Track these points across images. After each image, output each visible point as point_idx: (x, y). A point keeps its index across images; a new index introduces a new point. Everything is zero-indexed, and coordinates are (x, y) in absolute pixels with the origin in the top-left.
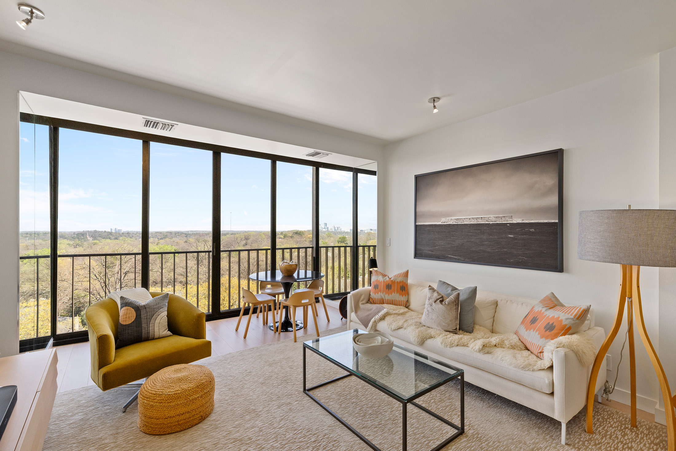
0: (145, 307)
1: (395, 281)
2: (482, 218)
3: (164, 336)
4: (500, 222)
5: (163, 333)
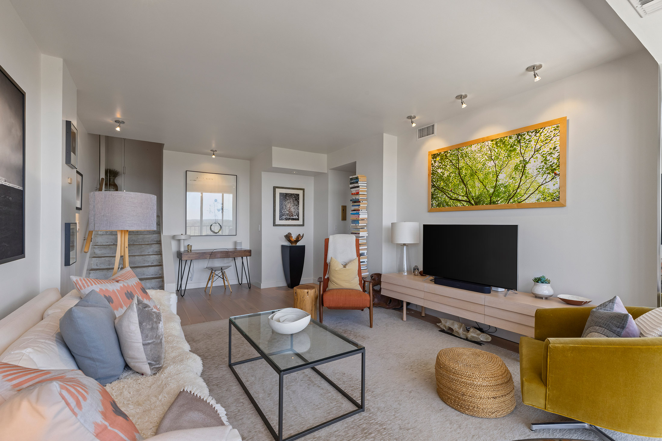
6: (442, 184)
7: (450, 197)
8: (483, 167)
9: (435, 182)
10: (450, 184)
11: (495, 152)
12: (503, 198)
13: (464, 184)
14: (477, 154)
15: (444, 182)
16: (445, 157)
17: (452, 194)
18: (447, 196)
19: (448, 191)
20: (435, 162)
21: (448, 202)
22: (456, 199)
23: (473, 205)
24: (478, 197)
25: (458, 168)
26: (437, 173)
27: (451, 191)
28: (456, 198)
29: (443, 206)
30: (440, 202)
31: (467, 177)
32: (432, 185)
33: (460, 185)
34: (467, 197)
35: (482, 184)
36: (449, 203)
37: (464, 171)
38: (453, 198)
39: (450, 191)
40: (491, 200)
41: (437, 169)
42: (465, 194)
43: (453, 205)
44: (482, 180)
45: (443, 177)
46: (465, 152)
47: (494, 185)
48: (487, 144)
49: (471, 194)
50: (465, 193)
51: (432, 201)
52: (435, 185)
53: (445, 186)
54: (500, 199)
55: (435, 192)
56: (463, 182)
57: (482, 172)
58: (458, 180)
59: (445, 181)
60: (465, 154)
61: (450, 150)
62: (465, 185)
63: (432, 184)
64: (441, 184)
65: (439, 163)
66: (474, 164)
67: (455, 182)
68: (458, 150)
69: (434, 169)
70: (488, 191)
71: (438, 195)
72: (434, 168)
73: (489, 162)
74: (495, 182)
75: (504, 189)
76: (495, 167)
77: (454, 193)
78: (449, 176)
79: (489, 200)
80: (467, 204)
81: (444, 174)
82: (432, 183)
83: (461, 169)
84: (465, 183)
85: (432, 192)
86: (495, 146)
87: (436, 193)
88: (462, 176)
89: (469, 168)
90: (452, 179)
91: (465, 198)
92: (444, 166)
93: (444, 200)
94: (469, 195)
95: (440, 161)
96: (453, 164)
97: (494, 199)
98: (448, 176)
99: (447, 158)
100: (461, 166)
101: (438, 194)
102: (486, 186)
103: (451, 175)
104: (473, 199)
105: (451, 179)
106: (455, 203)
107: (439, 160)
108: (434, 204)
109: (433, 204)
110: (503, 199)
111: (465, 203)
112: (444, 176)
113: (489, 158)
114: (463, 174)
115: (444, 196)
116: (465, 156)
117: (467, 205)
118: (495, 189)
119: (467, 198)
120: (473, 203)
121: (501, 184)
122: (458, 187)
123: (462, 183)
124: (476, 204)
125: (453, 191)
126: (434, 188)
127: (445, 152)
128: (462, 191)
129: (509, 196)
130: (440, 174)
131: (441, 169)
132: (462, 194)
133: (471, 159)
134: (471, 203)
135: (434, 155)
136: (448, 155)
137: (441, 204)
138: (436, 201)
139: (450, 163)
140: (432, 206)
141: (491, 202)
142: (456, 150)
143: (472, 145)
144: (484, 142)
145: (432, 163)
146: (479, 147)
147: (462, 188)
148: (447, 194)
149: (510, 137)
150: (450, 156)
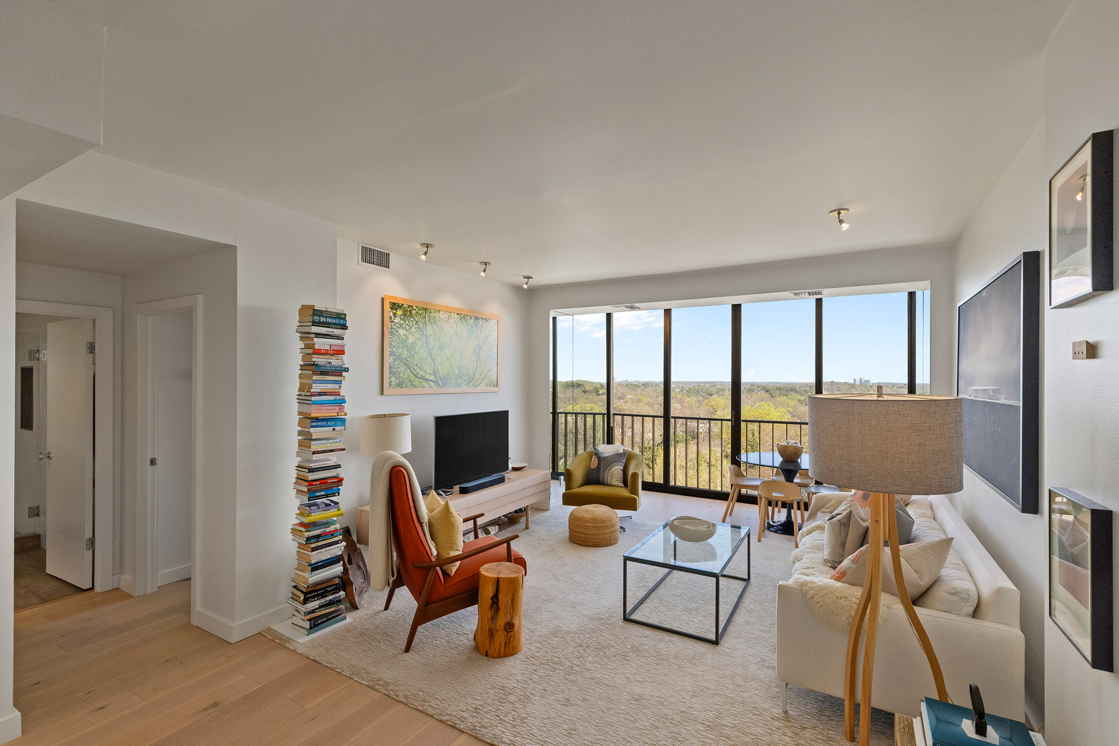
0: (605, 458)
3: (615, 485)
5: (615, 482)
6: (405, 353)
7: (415, 373)
8: (449, 341)
10: (416, 355)
15: (408, 350)
16: (409, 313)
17: (418, 370)
18: (412, 372)
19: (413, 364)
20: (395, 314)
21: (413, 381)
23: (440, 387)
24: (446, 378)
25: (426, 335)
26: (399, 334)
27: (417, 365)
28: (423, 376)
29: (407, 386)
30: (402, 380)
32: (390, 351)
36: (414, 383)
38: (419, 376)
39: (415, 365)
40: (456, 382)
41: (398, 327)
42: (433, 373)
43: (419, 385)
45: (407, 343)
46: (433, 317)
48: (453, 315)
49: (439, 373)
50: (432, 371)
51: (390, 378)
53: (409, 357)
54: (464, 382)
55: (394, 363)
57: (449, 348)
58: (425, 352)
59: (410, 349)
61: (416, 307)
62: (432, 360)
63: (390, 349)
64: (403, 352)
65: (401, 319)
66: (442, 335)
67: (422, 353)
68: (425, 310)
69: (393, 327)
70: (454, 372)
71: (400, 370)
72: (394, 325)
73: (455, 338)
74: (460, 362)
75: (466, 371)
76: (460, 345)
77: (421, 369)
78: (414, 343)
79: (455, 381)
80: (435, 385)
83: (429, 338)
85: (390, 363)
86: (459, 321)
87: (397, 365)
88: (429, 347)
89: (437, 339)
90: (419, 348)
91: (432, 377)
92: (407, 327)
93: (408, 378)
94: (436, 374)
95: (402, 317)
96: (419, 327)
97: (459, 382)
98: (412, 342)
99: (412, 316)
100: (429, 333)
101: (399, 367)
102: (452, 366)
103: (416, 342)
104: (441, 379)
105: (417, 348)
106: (422, 383)
107: (401, 315)
108: (393, 383)
109: (391, 382)
111: (433, 384)
114: (431, 344)
115: (407, 371)
116: (433, 322)
117: (435, 387)
118: (459, 370)
119: (435, 377)
120: (441, 384)
122: (426, 362)
123: (429, 356)
124: (444, 385)
125: (420, 366)
126: (393, 358)
127: (409, 306)
128: (429, 367)
129: (469, 379)
130: (402, 337)
131: (404, 330)
132: (429, 372)
133: (439, 328)
134: (439, 385)
135: (394, 304)
136: (414, 312)
137: (403, 383)
138: (396, 377)
139: (415, 324)
140: (390, 385)
141: (458, 385)
142: (423, 309)
143: (440, 311)
144: (451, 312)
145: (390, 316)
146: (447, 316)
147: (430, 364)
148: (412, 368)
149: (471, 317)
150: (416, 315)
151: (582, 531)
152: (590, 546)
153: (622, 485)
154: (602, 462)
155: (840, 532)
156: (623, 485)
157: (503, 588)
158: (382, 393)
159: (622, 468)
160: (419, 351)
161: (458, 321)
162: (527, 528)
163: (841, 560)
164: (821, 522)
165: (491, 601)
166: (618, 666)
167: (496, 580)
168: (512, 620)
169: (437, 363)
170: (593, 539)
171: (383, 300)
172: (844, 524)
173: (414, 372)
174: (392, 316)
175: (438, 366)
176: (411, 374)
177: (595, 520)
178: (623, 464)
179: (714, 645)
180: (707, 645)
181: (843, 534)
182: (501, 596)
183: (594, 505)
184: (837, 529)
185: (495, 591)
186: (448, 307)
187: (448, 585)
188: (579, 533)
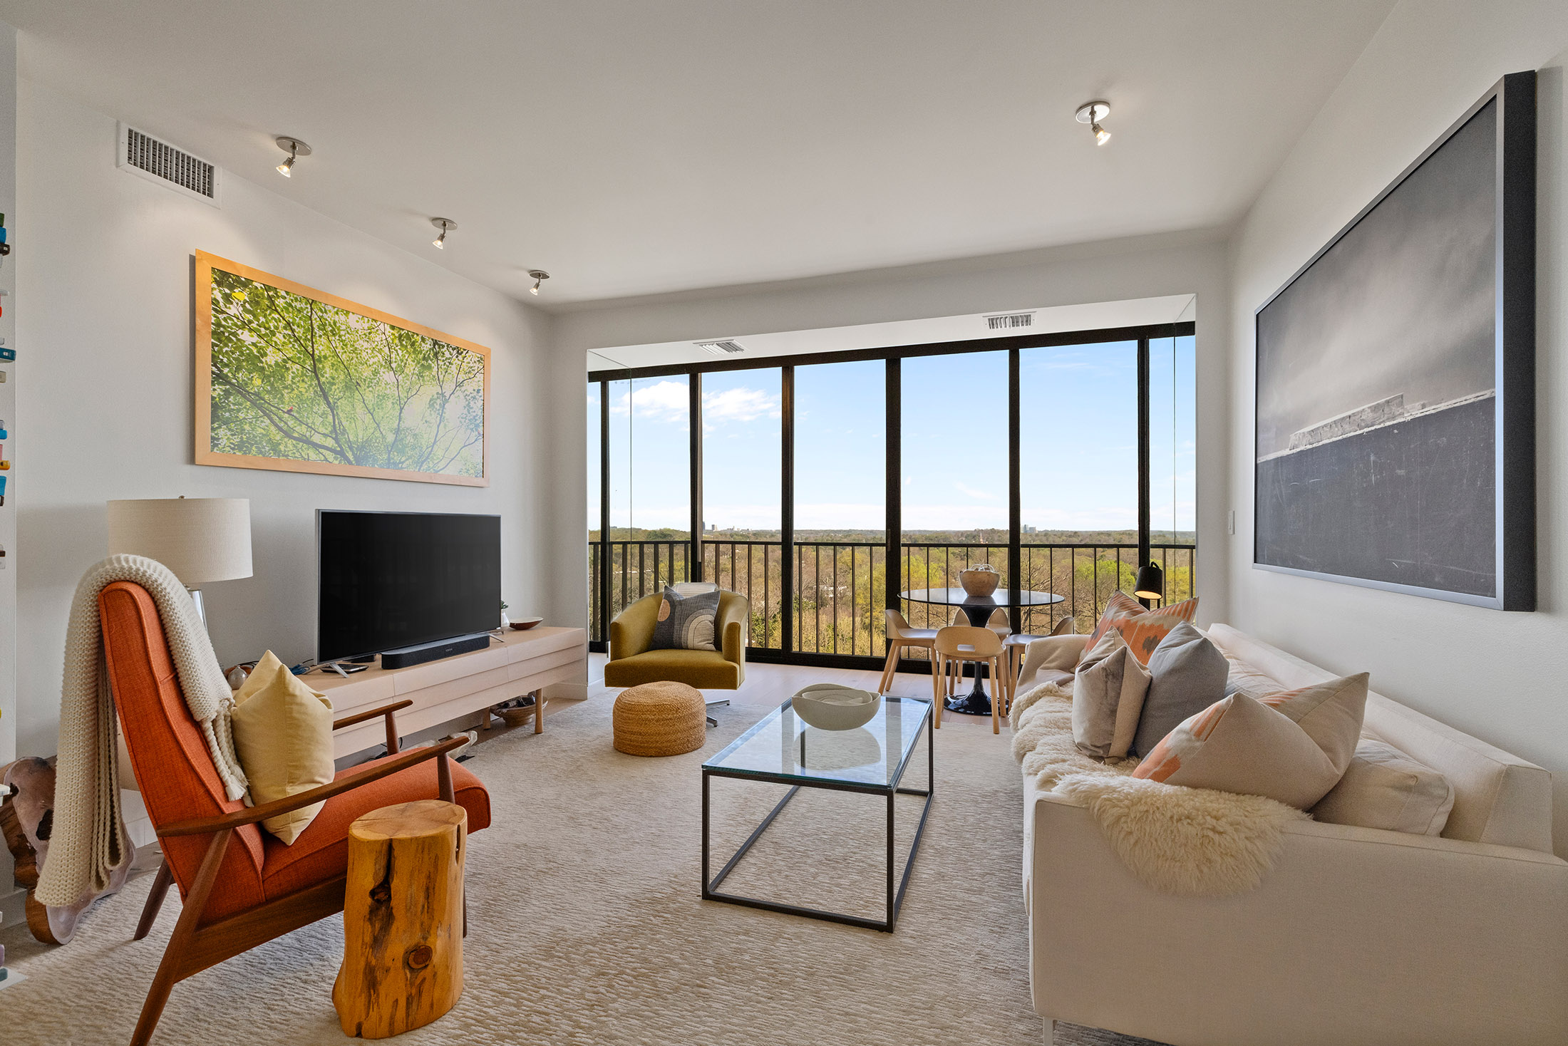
0: (680, 602)
1: (1137, 622)
2: (1350, 417)
3: (700, 647)
4: (1380, 424)
5: (700, 644)
6: (257, 382)
7: (285, 428)
8: (373, 377)
9: (227, 365)
10: (286, 391)
11: (398, 355)
12: (411, 458)
13: (328, 403)
14: (361, 342)
15: (265, 378)
16: (266, 302)
17: (293, 422)
18: (276, 425)
19: (279, 409)
20: (227, 298)
21: (280, 444)
22: (305, 438)
23: (350, 462)
24: (363, 447)
25: (313, 355)
26: (238, 340)
27: (289, 412)
28: (305, 436)
29: (261, 453)
30: (247, 438)
31: (336, 387)
32: (213, 373)
33: (319, 405)
34: (336, 440)
35: (371, 417)
36: (282, 447)
37: (327, 369)
38: (296, 435)
39: (284, 412)
40: (389, 459)
41: (236, 325)
42: (331, 432)
43: (294, 453)
44: (370, 407)
45: (262, 363)
46: (332, 322)
47: (395, 426)
48: (382, 327)
49: (346, 436)
50: (330, 429)
51: (213, 429)
52: (227, 376)
53: (268, 392)
54: (407, 460)
55: (227, 399)
56: (326, 398)
57: (371, 389)
58: (311, 388)
59: (269, 376)
60: (331, 326)
61: (287, 293)
62: (329, 407)
63: (214, 369)
64: (251, 379)
65: (246, 311)
66: (353, 361)
67: (303, 390)
68: (311, 305)
69: (223, 323)
70: (384, 437)
71: (241, 416)
72: (225, 319)
73: (386, 373)
74: (398, 421)
75: (412, 440)
76: (398, 387)
77: (300, 421)
78: (282, 367)
79: (386, 456)
80: (336, 458)
81: (266, 355)
82: (215, 365)
83: (320, 362)
84: (331, 401)
85: (213, 398)
86: (397, 341)
87: (234, 404)
88: (323, 380)
89: (342, 366)
90: (293, 378)
91: (330, 442)
92: (262, 329)
93: (263, 435)
94: (340, 437)
95: (247, 305)
96: (294, 336)
97: (396, 458)
98: (277, 364)
99: (276, 310)
100: (320, 353)
101: (239, 410)
102: (380, 425)
103: (288, 365)
104: (351, 448)
105: (290, 378)
106: (303, 450)
107: (245, 301)
108: (224, 442)
109: (218, 439)
110: (411, 461)
111: (330, 456)
112: (263, 360)
113: (386, 363)
114: (326, 376)
115: (262, 422)
116: (331, 331)
117: (337, 462)
118: (396, 436)
119: (337, 443)
120: (351, 458)
121: (408, 429)
122: (312, 408)
123: (322, 399)
124: (359, 461)
125: (295, 414)
126: (223, 388)
127: (268, 288)
128: (322, 419)
129: (421, 456)
130: (248, 349)
131: (253, 333)
132: (322, 430)
133: (346, 345)
134: (347, 459)
135: (225, 275)
136: (280, 302)
137: (252, 445)
138: (230, 430)
139: (285, 328)
140: (215, 446)
141: (390, 463)
142: (304, 301)
143: (348, 312)
144: (376, 321)
145: (215, 299)
146: (366, 326)
147: (324, 414)
148: (275, 417)
149: (423, 339)
150: (287, 309)
151: (636, 729)
152: (651, 756)
153: (712, 647)
154: (678, 609)
155: (1107, 690)
156: (714, 648)
157: (403, 864)
158: (191, 459)
159: (712, 618)
160: (294, 383)
161: (393, 340)
162: (538, 731)
163: (1107, 742)
164: (1050, 682)
165: (369, 900)
166: (683, 1017)
167: (385, 847)
168: (425, 938)
169: (341, 415)
170: (657, 742)
171: (193, 260)
172: (1113, 675)
173: (282, 424)
174: (221, 300)
175: (343, 420)
176: (273, 428)
177: (660, 708)
178: (714, 613)
179: (885, 934)
180: (869, 936)
181: (1112, 694)
182: (397, 884)
183: (661, 682)
184: (1101, 686)
185: (382, 874)
186: (370, 310)
187: (273, 869)
188: (632, 733)
